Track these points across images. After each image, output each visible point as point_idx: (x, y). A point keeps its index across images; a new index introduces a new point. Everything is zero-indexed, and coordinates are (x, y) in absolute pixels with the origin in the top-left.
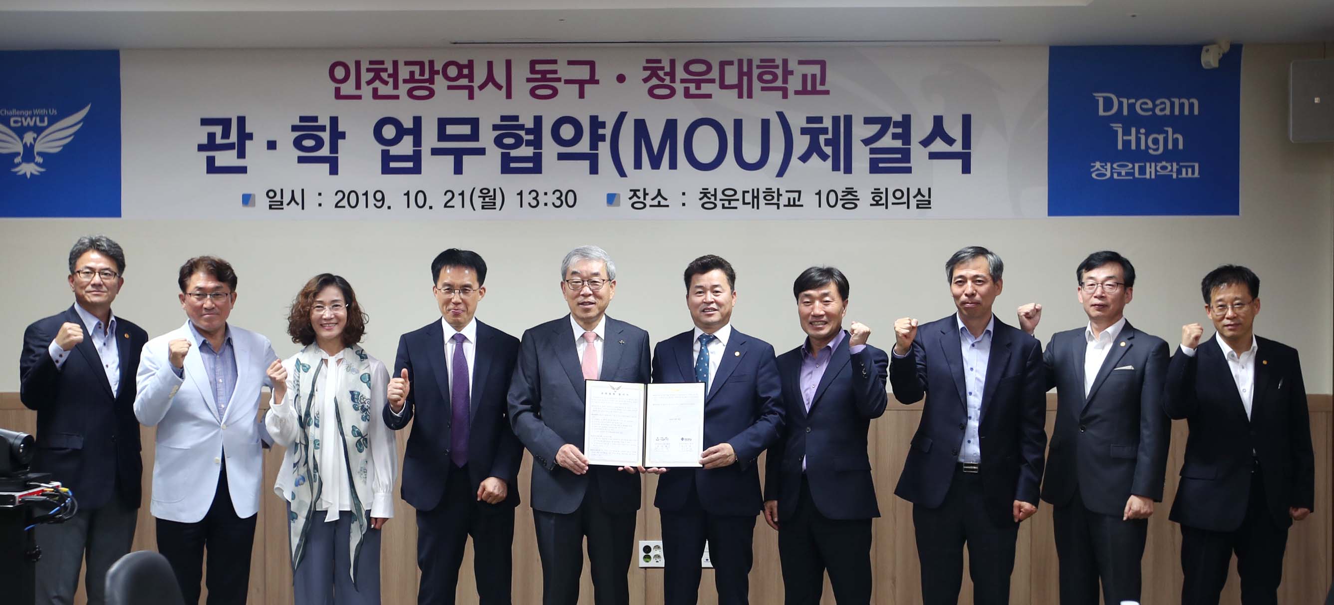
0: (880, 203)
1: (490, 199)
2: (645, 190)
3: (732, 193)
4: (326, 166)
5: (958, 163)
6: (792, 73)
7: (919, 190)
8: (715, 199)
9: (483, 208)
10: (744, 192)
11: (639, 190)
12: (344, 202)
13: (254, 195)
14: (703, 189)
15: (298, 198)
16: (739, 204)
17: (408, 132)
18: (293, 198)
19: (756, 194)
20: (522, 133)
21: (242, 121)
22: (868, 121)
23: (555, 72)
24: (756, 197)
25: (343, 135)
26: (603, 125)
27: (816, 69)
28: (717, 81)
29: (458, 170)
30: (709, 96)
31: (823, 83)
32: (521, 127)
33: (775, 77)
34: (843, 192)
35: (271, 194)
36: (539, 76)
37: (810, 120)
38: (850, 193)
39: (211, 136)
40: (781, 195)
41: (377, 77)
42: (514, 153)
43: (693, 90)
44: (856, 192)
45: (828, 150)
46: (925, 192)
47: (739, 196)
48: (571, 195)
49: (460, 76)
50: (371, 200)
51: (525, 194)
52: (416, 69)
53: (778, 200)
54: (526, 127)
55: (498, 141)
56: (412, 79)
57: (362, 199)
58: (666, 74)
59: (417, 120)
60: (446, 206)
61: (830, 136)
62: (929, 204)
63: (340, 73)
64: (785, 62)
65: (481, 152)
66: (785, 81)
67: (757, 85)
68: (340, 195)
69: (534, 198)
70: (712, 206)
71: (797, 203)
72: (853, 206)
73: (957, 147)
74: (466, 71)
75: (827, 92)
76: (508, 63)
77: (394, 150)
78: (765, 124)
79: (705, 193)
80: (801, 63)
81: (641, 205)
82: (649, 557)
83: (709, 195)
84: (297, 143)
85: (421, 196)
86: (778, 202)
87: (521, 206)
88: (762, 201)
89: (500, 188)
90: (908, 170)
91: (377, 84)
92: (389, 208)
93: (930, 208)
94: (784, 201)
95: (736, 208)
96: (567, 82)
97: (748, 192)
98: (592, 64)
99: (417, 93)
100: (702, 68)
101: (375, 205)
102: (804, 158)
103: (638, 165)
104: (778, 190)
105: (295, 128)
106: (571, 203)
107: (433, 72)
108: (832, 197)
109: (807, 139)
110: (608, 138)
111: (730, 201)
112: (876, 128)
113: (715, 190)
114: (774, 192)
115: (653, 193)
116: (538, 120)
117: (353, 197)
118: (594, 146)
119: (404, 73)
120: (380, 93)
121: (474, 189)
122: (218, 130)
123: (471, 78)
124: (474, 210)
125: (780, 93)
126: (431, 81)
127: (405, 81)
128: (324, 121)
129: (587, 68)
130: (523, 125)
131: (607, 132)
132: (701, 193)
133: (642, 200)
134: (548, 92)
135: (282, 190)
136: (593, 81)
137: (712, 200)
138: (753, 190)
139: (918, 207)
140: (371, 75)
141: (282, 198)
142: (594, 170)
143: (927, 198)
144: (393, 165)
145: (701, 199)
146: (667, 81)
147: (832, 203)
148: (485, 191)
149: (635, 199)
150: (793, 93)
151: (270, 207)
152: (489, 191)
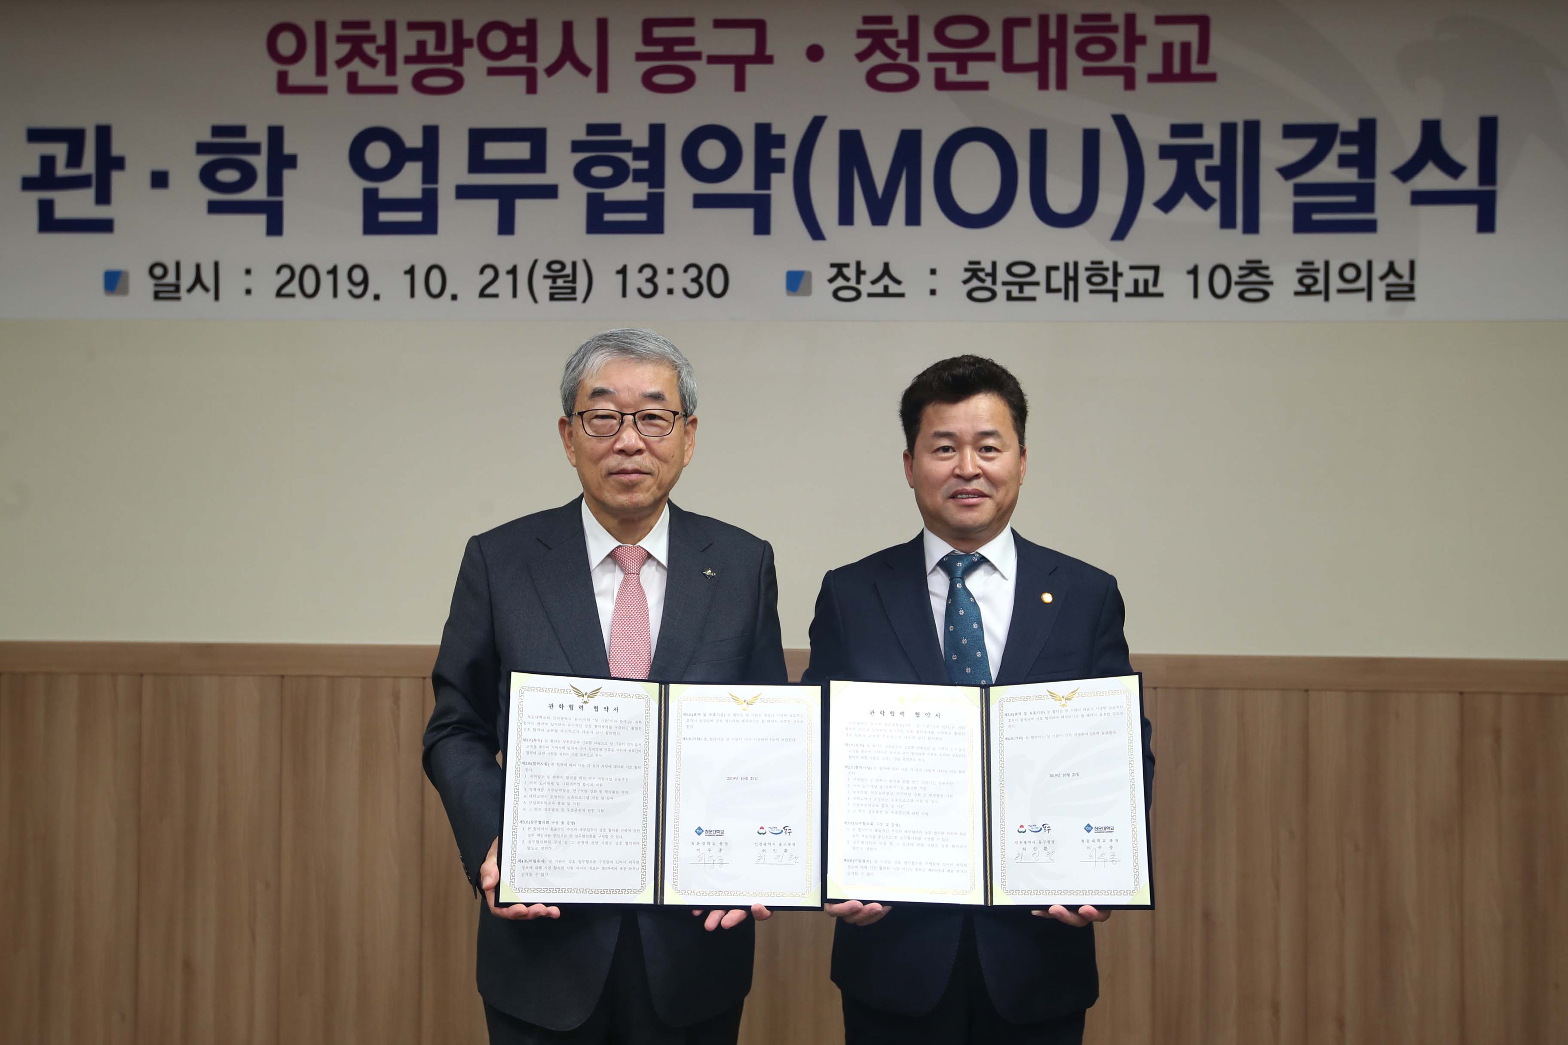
0: (1314, 289)
1: (565, 282)
2: (858, 264)
3: (1025, 270)
4: (260, 220)
5: (1471, 212)
6: (1142, 40)
7: (1391, 264)
8: (994, 282)
9: (552, 297)
10: (1049, 269)
11: (847, 265)
12: (294, 287)
14: (971, 263)
15: (208, 278)
16: (1039, 291)
17: (413, 155)
18: (198, 280)
19: (1071, 273)
20: (627, 157)
21: (104, 134)
22: (1291, 131)
23: (690, 41)
24: (1071, 278)
25: (291, 162)
26: (780, 141)
27: (1190, 33)
28: (999, 57)
29: (506, 225)
30: (983, 86)
31: (1203, 58)
32: (626, 146)
33: (1111, 49)
34: (1241, 268)
35: (158, 271)
36: (659, 49)
37: (1177, 130)
38: (1254, 271)
39: (48, 162)
40: (1121, 275)
41: (356, 52)
42: (612, 194)
43: (952, 74)
44: (1267, 268)
45: (1213, 189)
46: (1403, 268)
47: (1040, 276)
48: (718, 274)
49: (511, 49)
50: (344, 284)
51: (632, 273)
52: (430, 37)
53: (1115, 283)
54: (635, 144)
55: (582, 173)
56: (421, 56)
57: (327, 281)
58: (900, 44)
59: (431, 134)
60: (482, 294)
61: (1216, 161)
62: (1411, 288)
63: (287, 44)
64: (1130, 19)
65: (550, 192)
66: (1130, 55)
67: (1075, 64)
68: (286, 274)
69: (648, 280)
70: (987, 294)
71: (1152, 290)
72: (1259, 295)
73: (1469, 181)
74: (522, 41)
75: (1211, 77)
76: (602, 26)
77: (388, 190)
78: (1091, 138)
79: (974, 271)
80: (1161, 20)
81: (852, 294)
83: (981, 275)
84: (208, 177)
85: (435, 276)
86: (1114, 288)
87: (624, 295)
88: (1084, 287)
89: (585, 262)
90: (1370, 227)
91: (356, 65)
92: (377, 297)
93: (1413, 299)
94: (1125, 285)
95: (1033, 299)
96: (714, 60)
97: (1056, 268)
98: (760, 26)
99: (430, 82)
100: (968, 32)
101: (350, 292)
102: (1166, 204)
103: (846, 217)
104: (1115, 264)
105: (202, 148)
106: (718, 288)
107: (461, 43)
108: (1220, 279)
109: (1170, 168)
110: (790, 166)
111: (1021, 286)
112: (1307, 145)
113: (994, 264)
114: (1107, 269)
115: (873, 270)
116: (657, 132)
117: (309, 278)
118: (762, 180)
119: (406, 44)
120: (362, 81)
121: (536, 262)
122: (60, 151)
123: (531, 52)
124: (535, 301)
125: (1120, 80)
126: (457, 58)
127: (409, 60)
128: (257, 134)
129: (750, 34)
130: (629, 142)
131: (788, 154)
132: (966, 270)
133: (852, 283)
134: (677, 79)
135: (178, 265)
136: (762, 57)
137: (988, 282)
138: (1067, 265)
139: (1389, 297)
140: (345, 49)
141: (178, 277)
142: (762, 226)
143: (1406, 280)
144: (385, 217)
145: (966, 282)
146: (903, 57)
147: (1220, 288)
148: (556, 267)
149: (840, 282)
150: (1145, 78)
151: (157, 296)
152: (563, 267)
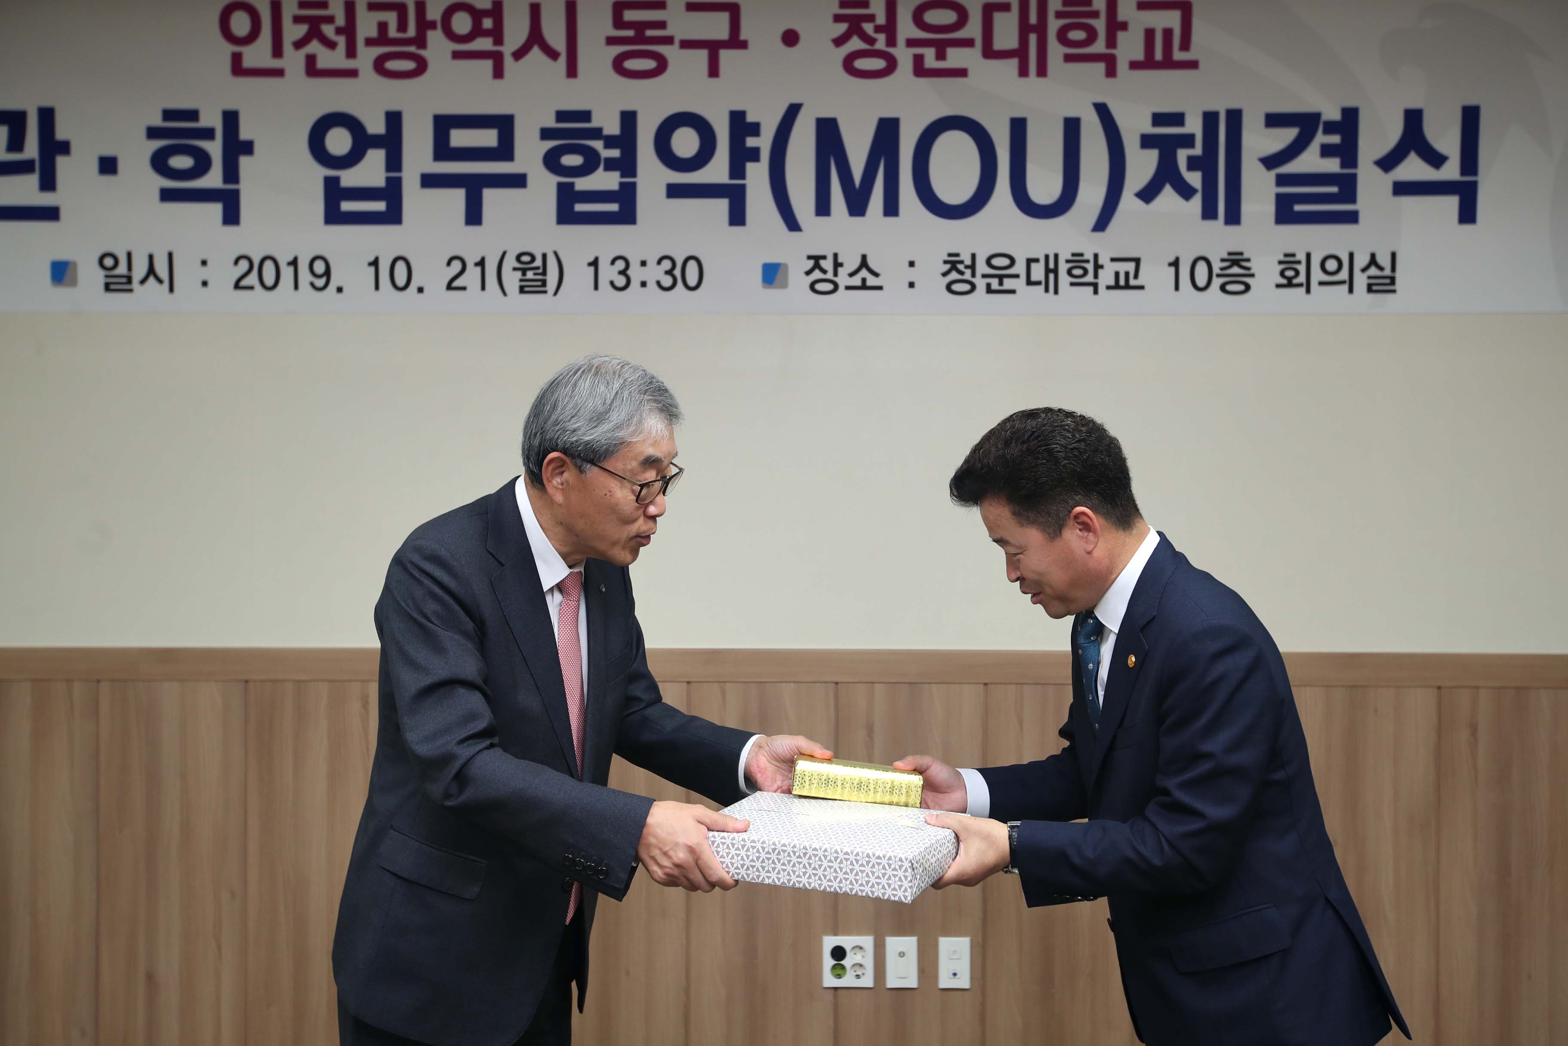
0: (1295, 281)
1: (535, 274)
2: (836, 256)
3: (1005, 262)
4: (216, 209)
5: (1452, 203)
6: (1124, 26)
7: (1373, 256)
8: (973, 275)
9: (522, 290)
10: (1030, 261)
11: (824, 257)
12: (252, 279)
13: (74, 264)
14: (950, 255)
15: (162, 269)
16: (1019, 284)
17: (376, 142)
18: (151, 271)
19: (1052, 265)
20: (598, 145)
21: (47, 116)
22: (1274, 120)
23: (662, 25)
24: (1052, 271)
25: (248, 148)
26: (755, 129)
27: (1172, 19)
28: (979, 43)
29: (474, 216)
30: (962, 73)
31: (1185, 45)
32: (596, 133)
33: (1092, 35)
34: (1223, 260)
35: (109, 262)
36: (630, 33)
37: (1159, 119)
38: (1236, 263)
40: (1102, 267)
41: (314, 33)
42: (582, 184)
43: (930, 60)
44: (1248, 260)
45: (1194, 179)
46: (1384, 260)
47: (1020, 268)
48: (692, 266)
49: (477, 32)
50: (305, 276)
51: (603, 265)
52: (391, 18)
53: (1096, 276)
54: (607, 132)
55: (551, 161)
56: (382, 38)
57: (287, 273)
58: (878, 29)
59: (394, 119)
60: (449, 287)
61: (1198, 150)
62: (1393, 280)
63: (240, 24)
65: (518, 181)
66: (1111, 42)
67: (1056, 50)
68: (244, 265)
69: (621, 273)
70: (966, 287)
71: (1132, 282)
72: (1241, 288)
73: (1451, 171)
74: (488, 23)
75: (1193, 65)
76: (571, 8)
77: (349, 178)
78: (1072, 127)
79: (953, 263)
80: (1143, 5)
81: (830, 287)
82: (843, 967)
83: (961, 267)
84: (159, 163)
85: (401, 267)
86: (1095, 281)
87: (596, 287)
88: (1064, 279)
89: (556, 253)
90: (1352, 218)
91: (315, 47)
92: (340, 290)
93: (1394, 291)
94: (1106, 277)
95: (1013, 292)
96: (687, 44)
97: (1037, 260)
98: (733, 10)
99: (392, 65)
100: (947, 17)
101: (312, 284)
102: (1148, 194)
103: (823, 208)
104: (1096, 256)
105: (153, 133)
106: (692, 280)
107: (424, 25)
108: (1201, 272)
109: (1152, 157)
110: (765, 155)
111: (1001, 278)
112: (1289, 134)
113: (973, 256)
114: (1087, 261)
115: (851, 262)
116: (629, 119)
117: (269, 270)
118: (737, 170)
119: (367, 26)
120: (321, 64)
121: (504, 253)
123: (497, 34)
124: (505, 294)
125: (1101, 67)
126: (420, 41)
127: (369, 42)
128: (211, 119)
129: (723, 18)
130: (600, 130)
131: (764, 142)
132: (946, 262)
133: (829, 275)
134: (649, 64)
135: (129, 255)
136: (736, 42)
137: (968, 275)
138: (1047, 257)
139: (1370, 289)
140: (302, 30)
141: (130, 268)
142: (737, 217)
143: (1388, 272)
144: (347, 206)
145: (945, 274)
146: (881, 43)
147: (1201, 281)
148: (526, 259)
149: (818, 274)
150: (1127, 65)
151: (108, 288)
152: (533, 259)
